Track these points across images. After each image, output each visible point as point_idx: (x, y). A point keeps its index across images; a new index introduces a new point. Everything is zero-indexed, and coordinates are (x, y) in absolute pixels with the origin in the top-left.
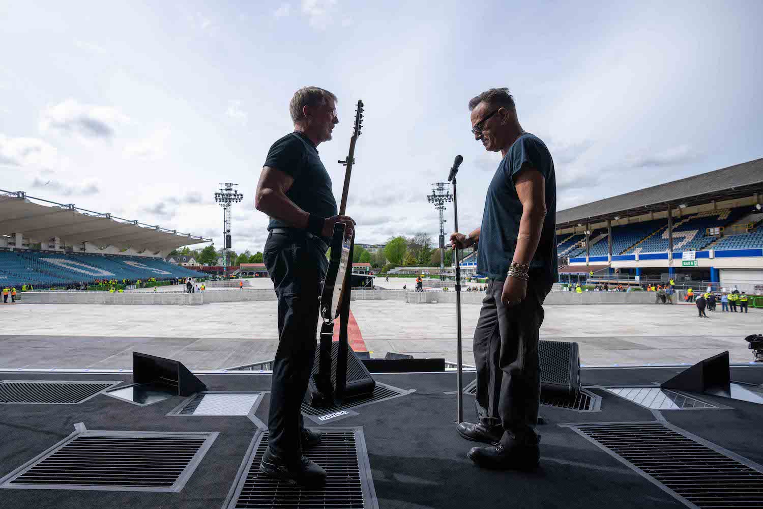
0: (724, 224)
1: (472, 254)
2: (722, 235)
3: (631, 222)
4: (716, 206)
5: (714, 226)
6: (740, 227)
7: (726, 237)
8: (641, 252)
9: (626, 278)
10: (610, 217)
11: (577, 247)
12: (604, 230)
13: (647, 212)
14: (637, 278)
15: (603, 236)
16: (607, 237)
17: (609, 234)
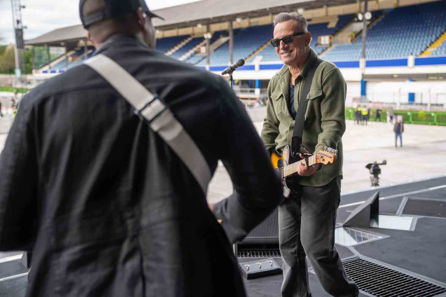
0: (334, 32)
1: (64, 58)
2: (330, 45)
3: (252, 25)
4: (327, 12)
5: (325, 34)
6: (345, 36)
7: (334, 46)
8: (261, 61)
9: (246, 91)
10: (232, 18)
11: (196, 53)
12: (225, 33)
13: (267, 14)
14: (257, 91)
15: (223, 40)
16: (227, 43)
17: (230, 38)
